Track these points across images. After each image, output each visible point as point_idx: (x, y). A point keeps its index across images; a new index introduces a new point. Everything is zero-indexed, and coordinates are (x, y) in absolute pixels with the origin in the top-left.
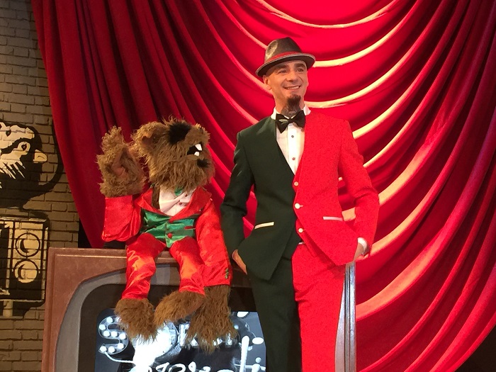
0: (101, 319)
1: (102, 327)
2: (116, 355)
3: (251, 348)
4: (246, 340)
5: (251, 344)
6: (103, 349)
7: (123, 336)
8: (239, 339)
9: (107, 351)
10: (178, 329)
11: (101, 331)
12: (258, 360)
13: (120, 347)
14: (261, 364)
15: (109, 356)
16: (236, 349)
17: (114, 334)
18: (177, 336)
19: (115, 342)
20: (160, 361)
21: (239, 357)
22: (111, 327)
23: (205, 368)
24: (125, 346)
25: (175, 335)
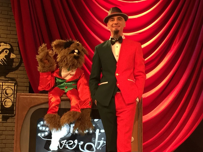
0: (38, 122)
1: (39, 126)
2: (45, 137)
3: (100, 134)
4: (98, 131)
5: (100, 132)
6: (39, 135)
7: (47, 129)
8: (95, 130)
9: (41, 135)
10: (70, 126)
11: (38, 127)
12: (103, 139)
13: (46, 133)
14: (104, 140)
15: (42, 137)
16: (94, 134)
17: (44, 128)
18: (70, 129)
19: (44, 132)
20: (62, 139)
21: (95, 138)
22: (43, 126)
23: (81, 142)
24: (48, 133)
25: (69, 129)
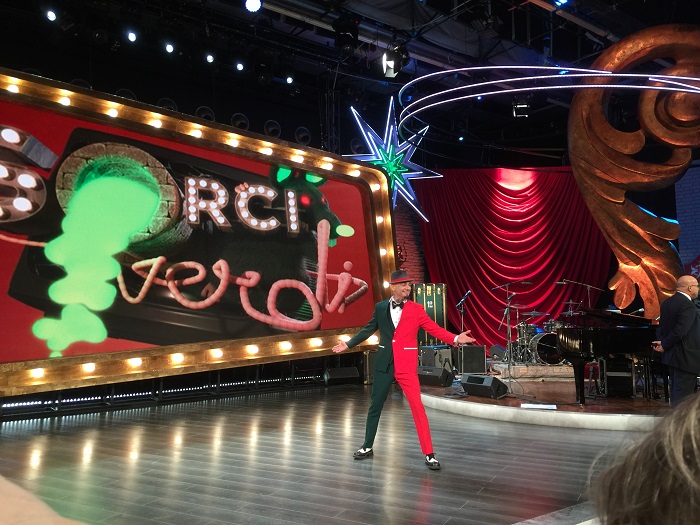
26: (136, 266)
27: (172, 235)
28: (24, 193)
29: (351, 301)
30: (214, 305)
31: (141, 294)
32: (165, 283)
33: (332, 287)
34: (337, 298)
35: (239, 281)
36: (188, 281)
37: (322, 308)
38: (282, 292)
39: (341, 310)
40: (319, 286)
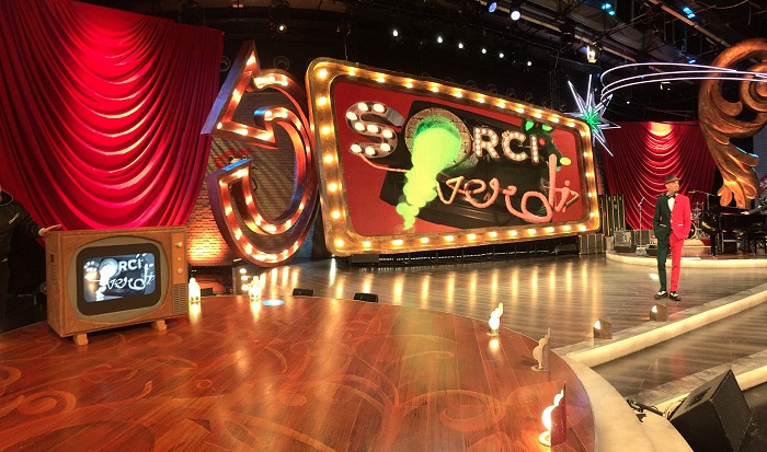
26: (448, 182)
27: (467, 163)
28: (386, 141)
29: (570, 205)
30: (491, 205)
31: (452, 199)
32: (463, 192)
33: (558, 196)
34: (562, 203)
35: (505, 191)
36: (476, 191)
37: (553, 209)
38: (530, 198)
39: (564, 211)
40: (551, 196)
